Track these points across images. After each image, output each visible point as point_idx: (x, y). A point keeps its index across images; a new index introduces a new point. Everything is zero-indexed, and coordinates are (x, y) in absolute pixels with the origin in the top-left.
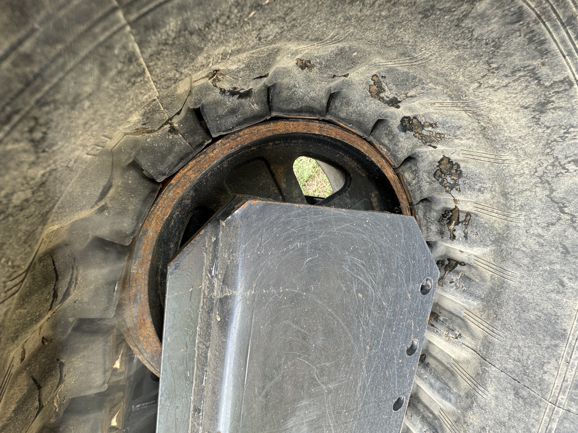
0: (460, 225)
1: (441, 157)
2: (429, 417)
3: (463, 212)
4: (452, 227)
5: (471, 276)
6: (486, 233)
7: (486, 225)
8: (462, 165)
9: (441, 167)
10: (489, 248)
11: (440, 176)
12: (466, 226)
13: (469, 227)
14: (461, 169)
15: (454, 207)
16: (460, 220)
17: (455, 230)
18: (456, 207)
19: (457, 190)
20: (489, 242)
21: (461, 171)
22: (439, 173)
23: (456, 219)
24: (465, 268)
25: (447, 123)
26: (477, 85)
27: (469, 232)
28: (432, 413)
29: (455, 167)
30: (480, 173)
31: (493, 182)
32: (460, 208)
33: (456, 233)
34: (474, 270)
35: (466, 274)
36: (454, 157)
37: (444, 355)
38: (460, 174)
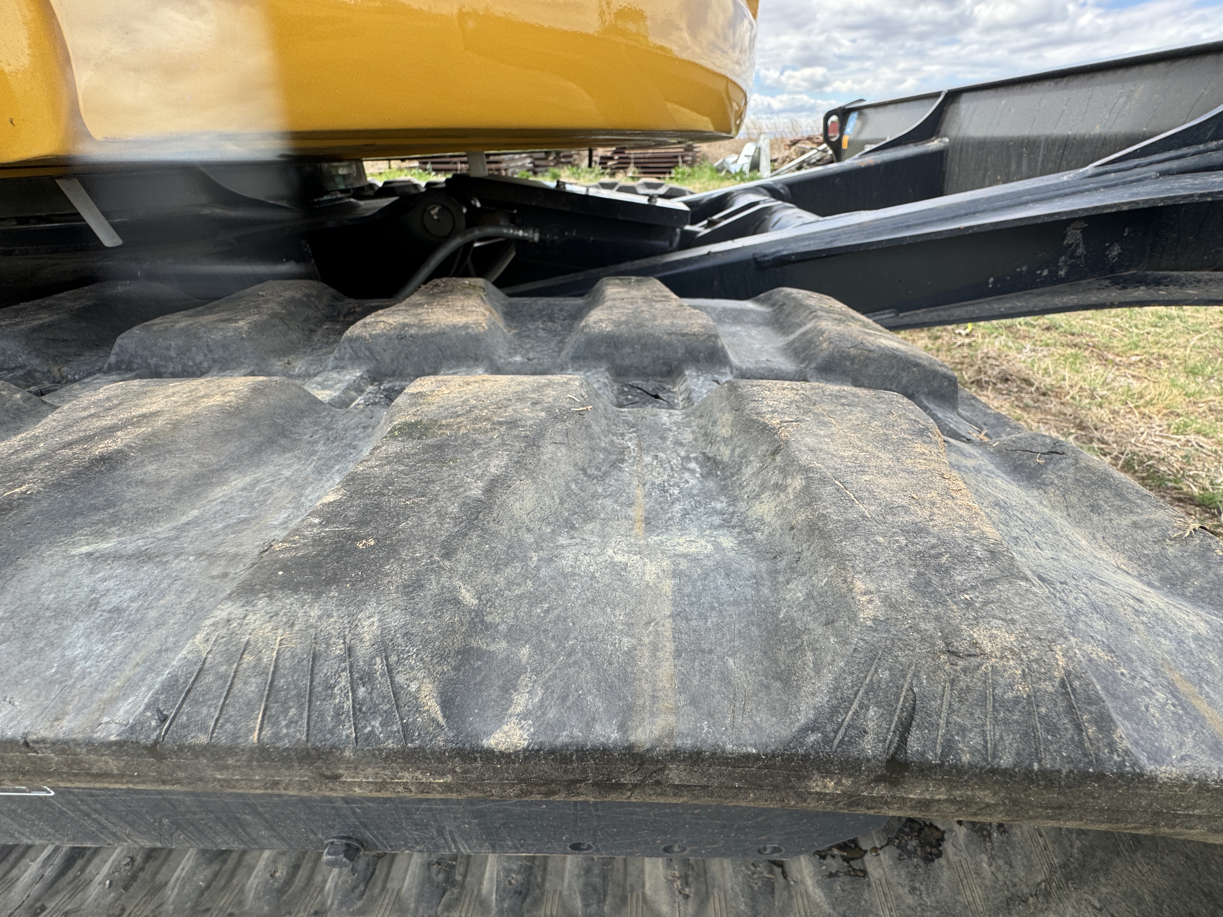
0: (845, 864)
1: (942, 828)
2: (536, 877)
3: (863, 863)
4: (836, 852)
5: (777, 893)
6: (852, 904)
7: (863, 903)
8: (942, 861)
9: (926, 829)
10: (831, 911)
11: (912, 829)
12: (847, 874)
13: (848, 878)
14: (936, 861)
15: (864, 848)
16: (851, 862)
17: (833, 856)
18: (865, 852)
19: (900, 855)
20: (841, 909)
21: (933, 861)
22: (917, 827)
23: (851, 856)
24: (781, 879)
25: (1013, 848)
26: (1098, 905)
27: (841, 879)
28: (544, 879)
29: (934, 851)
30: (941, 889)
31: (936, 908)
32: (867, 857)
33: (829, 860)
34: (786, 894)
35: (776, 885)
36: (948, 847)
37: (639, 876)
38: (929, 859)
